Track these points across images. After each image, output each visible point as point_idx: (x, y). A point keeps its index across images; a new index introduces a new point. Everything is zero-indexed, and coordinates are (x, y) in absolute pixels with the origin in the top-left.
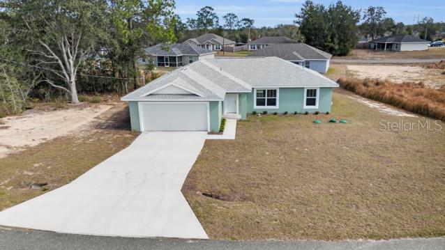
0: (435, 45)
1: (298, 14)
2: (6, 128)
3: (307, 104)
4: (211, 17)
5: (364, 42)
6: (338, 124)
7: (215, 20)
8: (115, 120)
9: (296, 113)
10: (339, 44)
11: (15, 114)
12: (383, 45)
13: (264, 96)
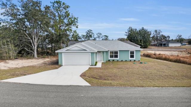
0: (183, 45)
2: (7, 63)
3: (131, 57)
4: (91, 34)
5: (154, 43)
6: (143, 64)
7: (93, 35)
8: (52, 62)
9: (126, 61)
10: (144, 43)
11: (11, 60)
12: (162, 44)
13: (113, 54)
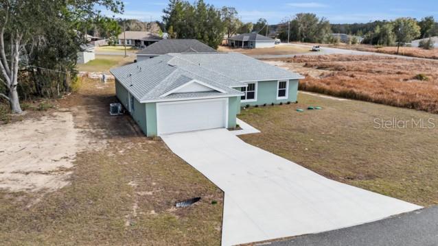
1: (166, 10)
3: (279, 96)
9: (273, 104)
12: (241, 42)
